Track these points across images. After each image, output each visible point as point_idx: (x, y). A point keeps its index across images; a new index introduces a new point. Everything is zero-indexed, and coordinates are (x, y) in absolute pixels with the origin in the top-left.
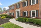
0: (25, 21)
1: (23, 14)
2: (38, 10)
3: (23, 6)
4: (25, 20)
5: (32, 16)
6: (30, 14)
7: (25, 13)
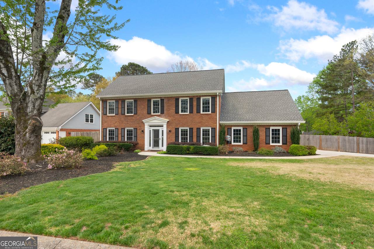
0: (188, 152)
1: (177, 137)
2: (215, 128)
3: (177, 112)
4: (188, 149)
5: (201, 142)
6: (198, 137)
7: (184, 133)
